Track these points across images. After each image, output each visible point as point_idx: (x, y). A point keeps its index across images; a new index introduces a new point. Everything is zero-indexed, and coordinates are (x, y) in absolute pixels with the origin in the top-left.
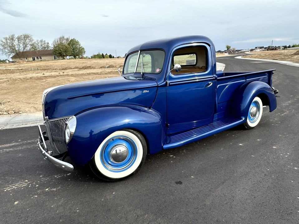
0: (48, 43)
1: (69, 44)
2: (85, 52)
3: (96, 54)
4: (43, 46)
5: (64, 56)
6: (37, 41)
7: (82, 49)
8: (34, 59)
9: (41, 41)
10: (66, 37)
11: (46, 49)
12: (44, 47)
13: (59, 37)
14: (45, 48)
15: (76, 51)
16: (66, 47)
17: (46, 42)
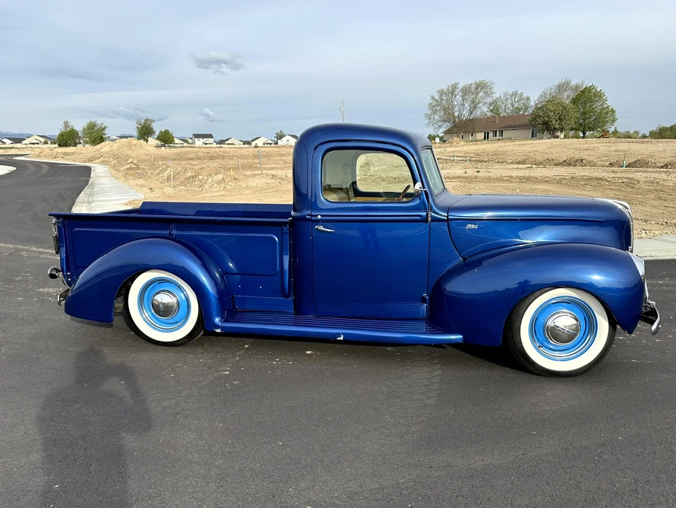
0: (528, 99)
1: (574, 101)
2: (614, 121)
3: (668, 126)
4: (516, 106)
5: (555, 129)
6: (506, 94)
7: (607, 113)
8: (487, 137)
9: (515, 94)
10: (573, 83)
11: (521, 113)
12: (516, 108)
13: (556, 83)
14: (520, 110)
15: (590, 117)
16: (565, 108)
17: (525, 96)
